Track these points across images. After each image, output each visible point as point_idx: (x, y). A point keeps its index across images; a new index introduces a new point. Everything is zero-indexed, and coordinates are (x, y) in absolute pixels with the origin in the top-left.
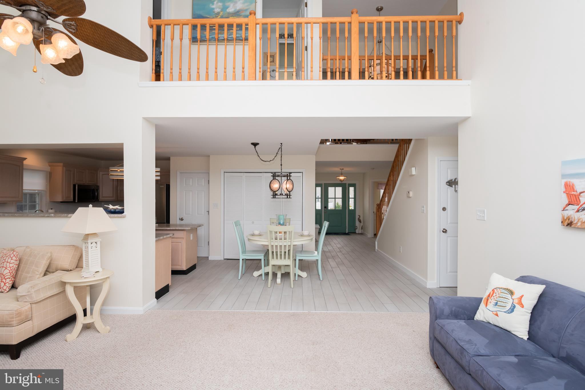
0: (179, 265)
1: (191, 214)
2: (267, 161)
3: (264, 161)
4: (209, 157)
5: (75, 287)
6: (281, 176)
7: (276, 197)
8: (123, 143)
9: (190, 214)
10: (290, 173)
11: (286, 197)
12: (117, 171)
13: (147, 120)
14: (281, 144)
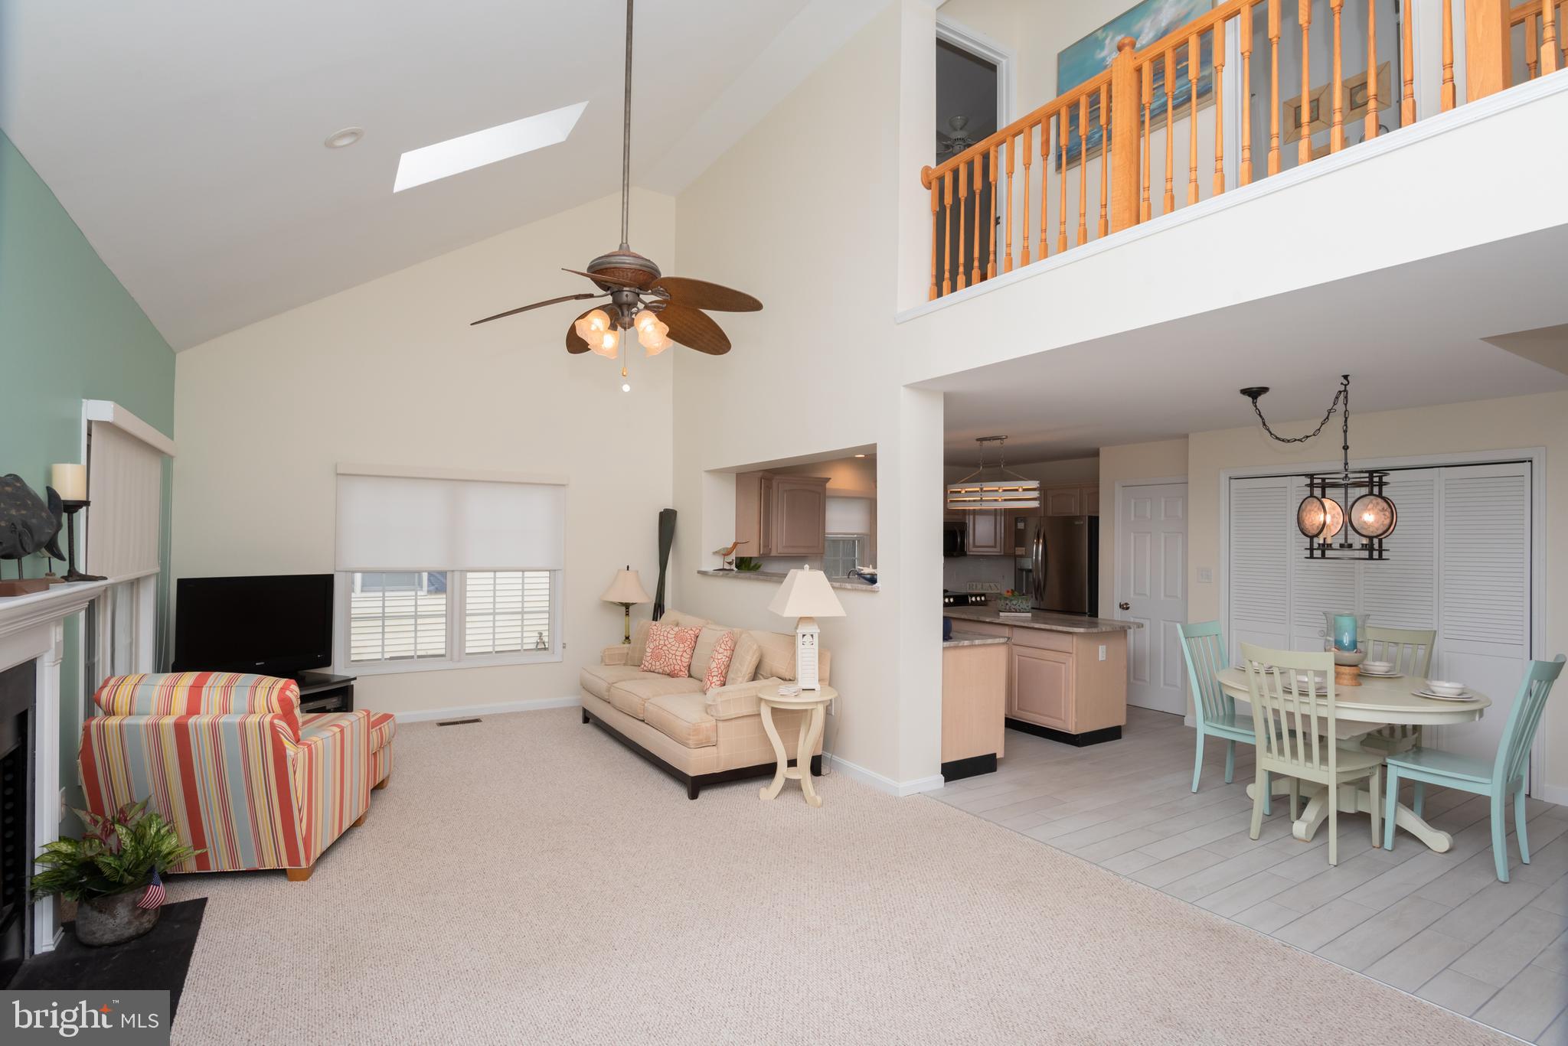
0: (1061, 719)
1: (1148, 593)
2: (1296, 440)
3: (1283, 441)
4: (1188, 437)
5: (773, 709)
6: (1346, 486)
7: (1328, 553)
8: (876, 444)
9: (1145, 595)
10: (1383, 472)
11: (1365, 554)
12: (960, 492)
13: (921, 388)
14: (1346, 377)
